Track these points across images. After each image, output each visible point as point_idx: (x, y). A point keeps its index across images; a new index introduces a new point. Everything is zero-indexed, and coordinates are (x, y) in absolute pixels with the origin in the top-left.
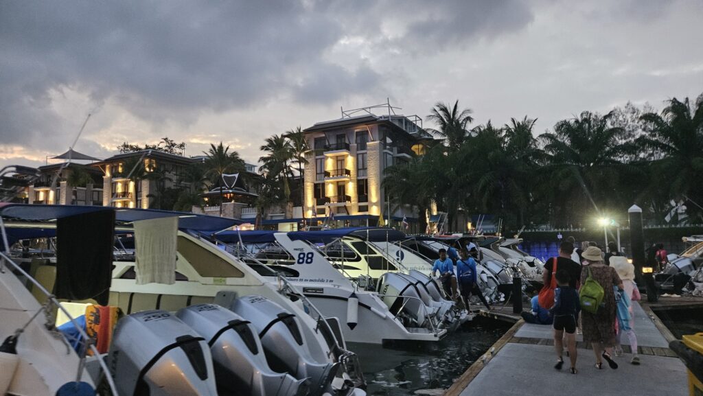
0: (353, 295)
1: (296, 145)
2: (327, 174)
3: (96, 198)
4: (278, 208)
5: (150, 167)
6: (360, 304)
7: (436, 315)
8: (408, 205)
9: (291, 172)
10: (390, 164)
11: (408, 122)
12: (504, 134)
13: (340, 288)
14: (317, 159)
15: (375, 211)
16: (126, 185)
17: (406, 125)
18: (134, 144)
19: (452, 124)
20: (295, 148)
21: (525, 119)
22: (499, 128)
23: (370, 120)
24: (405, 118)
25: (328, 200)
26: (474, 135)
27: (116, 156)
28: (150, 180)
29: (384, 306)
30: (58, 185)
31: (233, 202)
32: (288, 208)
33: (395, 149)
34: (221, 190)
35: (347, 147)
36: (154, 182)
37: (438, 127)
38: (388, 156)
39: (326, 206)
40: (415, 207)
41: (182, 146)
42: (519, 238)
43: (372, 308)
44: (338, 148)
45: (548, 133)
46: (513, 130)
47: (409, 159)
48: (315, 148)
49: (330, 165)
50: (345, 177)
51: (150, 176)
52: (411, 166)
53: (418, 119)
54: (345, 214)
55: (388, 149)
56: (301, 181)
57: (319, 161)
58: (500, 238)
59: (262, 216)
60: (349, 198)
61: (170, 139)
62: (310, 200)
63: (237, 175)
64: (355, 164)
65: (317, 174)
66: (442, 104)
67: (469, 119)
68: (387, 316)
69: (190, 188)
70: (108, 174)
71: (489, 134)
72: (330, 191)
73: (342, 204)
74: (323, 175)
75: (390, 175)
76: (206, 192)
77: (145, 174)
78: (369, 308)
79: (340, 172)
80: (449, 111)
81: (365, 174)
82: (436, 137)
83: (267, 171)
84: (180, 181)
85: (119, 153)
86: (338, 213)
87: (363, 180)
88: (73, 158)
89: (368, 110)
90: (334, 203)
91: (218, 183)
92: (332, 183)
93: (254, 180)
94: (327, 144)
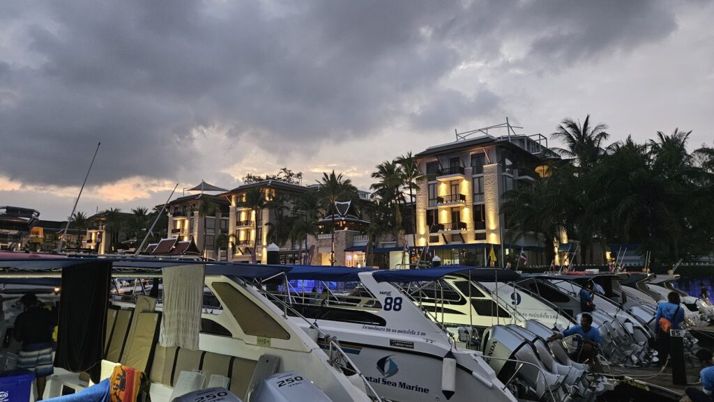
0: (450, 355)
1: (406, 170)
2: (440, 200)
3: (223, 227)
4: (390, 236)
5: (270, 196)
6: (458, 366)
7: (562, 385)
8: (532, 233)
9: (403, 198)
10: (510, 188)
11: (530, 141)
12: (649, 150)
13: (434, 344)
14: (429, 185)
15: (493, 239)
16: (249, 214)
17: (528, 145)
18: (257, 175)
19: (582, 141)
20: (405, 173)
21: (676, 132)
22: (643, 144)
23: (487, 142)
24: (527, 138)
25: (442, 227)
26: (610, 153)
27: (240, 187)
28: (270, 209)
29: (491, 371)
30: (192, 215)
31: (346, 229)
32: (399, 235)
33: (516, 171)
34: (333, 217)
35: (462, 171)
36: (273, 210)
37: (566, 146)
38: (508, 179)
39: (439, 234)
40: (541, 234)
41: (299, 175)
42: (675, 273)
43: (474, 373)
44: (452, 172)
45: (706, 147)
46: (660, 146)
47: (533, 181)
48: (427, 173)
49: (443, 190)
50: (460, 203)
51: (269, 205)
52: (535, 188)
53: (542, 138)
54: (460, 243)
55: (508, 172)
56: (413, 207)
57: (431, 187)
58: (649, 275)
59: (373, 244)
60: (464, 225)
61: (288, 169)
62: (422, 227)
63: (349, 203)
64: (471, 187)
65: (429, 200)
66: (569, 119)
67: (604, 135)
68: (493, 385)
69: (306, 215)
70: (234, 204)
71: (629, 151)
72: (444, 217)
73: (457, 232)
74: (436, 201)
75: (509, 199)
76: (321, 220)
77: (265, 203)
78: (470, 372)
79: (454, 197)
80: (579, 127)
81: (482, 199)
82: (564, 157)
83: (380, 198)
84: (296, 209)
85: (243, 184)
86: (453, 241)
87: (480, 205)
88: (204, 190)
89: (485, 131)
90: (448, 231)
91: (332, 211)
92: (445, 209)
93: (366, 207)
94: (440, 168)
